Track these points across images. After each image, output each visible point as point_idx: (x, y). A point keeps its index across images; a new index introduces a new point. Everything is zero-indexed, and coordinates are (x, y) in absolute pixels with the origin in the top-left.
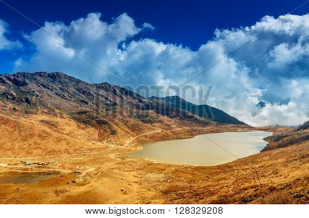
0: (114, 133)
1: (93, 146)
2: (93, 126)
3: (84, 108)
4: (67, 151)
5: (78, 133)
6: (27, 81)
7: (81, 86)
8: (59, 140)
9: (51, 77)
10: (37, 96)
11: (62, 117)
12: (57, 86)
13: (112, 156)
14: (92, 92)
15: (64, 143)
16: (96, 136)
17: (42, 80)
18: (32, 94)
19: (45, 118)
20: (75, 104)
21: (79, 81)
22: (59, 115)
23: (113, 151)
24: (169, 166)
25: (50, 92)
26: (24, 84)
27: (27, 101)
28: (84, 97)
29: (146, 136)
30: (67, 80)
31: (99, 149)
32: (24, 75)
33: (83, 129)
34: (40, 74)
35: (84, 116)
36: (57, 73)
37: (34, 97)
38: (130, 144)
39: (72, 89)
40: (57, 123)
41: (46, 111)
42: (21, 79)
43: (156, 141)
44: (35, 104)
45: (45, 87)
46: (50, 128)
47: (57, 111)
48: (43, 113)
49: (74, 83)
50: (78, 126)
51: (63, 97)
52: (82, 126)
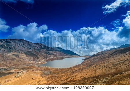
0: (38, 58)
1: (31, 63)
2: (31, 56)
3: (30, 50)
4: (21, 64)
5: (26, 58)
6: (11, 41)
7: (29, 43)
8: (18, 61)
9: (20, 41)
10: (14, 46)
11: (22, 53)
12: (21, 43)
13: (36, 66)
14: (33, 45)
15: (20, 62)
16: (32, 59)
17: (16, 41)
18: (12, 46)
19: (15, 53)
20: (27, 49)
21: (29, 42)
22: (20, 53)
23: (37, 64)
24: (53, 69)
25: (19, 45)
26: (10, 42)
27: (10, 48)
28: (30, 47)
29: (48, 59)
30: (25, 42)
31: (32, 63)
32: (10, 39)
33: (28, 57)
34: (16, 39)
35: (29, 53)
36: (22, 39)
37: (12, 47)
38: (43, 62)
39: (27, 44)
40: (19, 55)
41: (16, 51)
42: (9, 41)
43: (52, 60)
44: (12, 49)
45: (17, 43)
46: (16, 57)
47: (20, 51)
48: (15, 52)
49: (27, 43)
50: (27, 56)
51: (23, 47)
52: (28, 56)
